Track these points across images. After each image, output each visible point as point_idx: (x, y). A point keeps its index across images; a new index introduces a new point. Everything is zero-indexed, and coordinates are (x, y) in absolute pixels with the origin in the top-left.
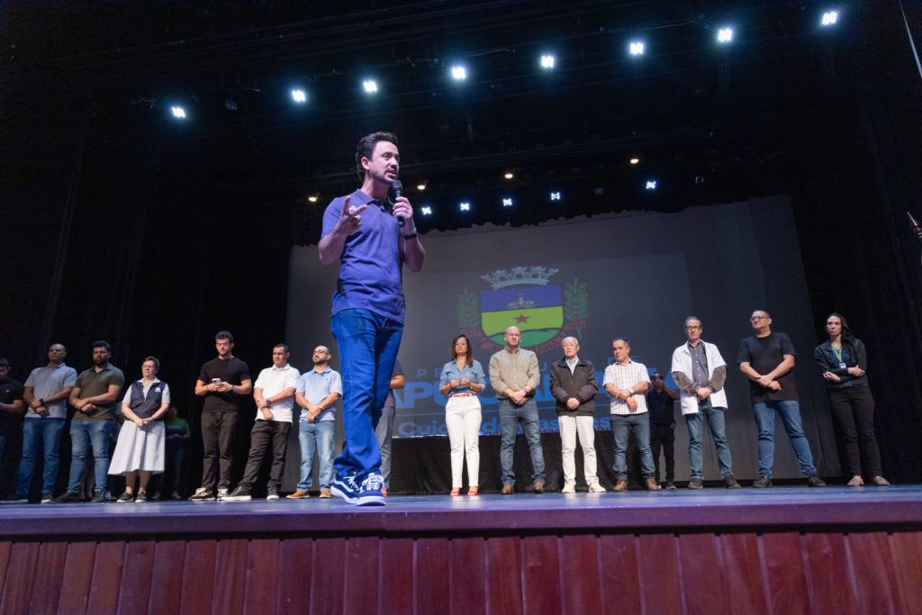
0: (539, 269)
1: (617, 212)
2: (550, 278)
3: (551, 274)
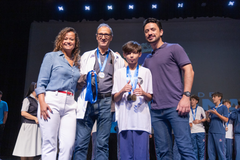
1: (209, 17)
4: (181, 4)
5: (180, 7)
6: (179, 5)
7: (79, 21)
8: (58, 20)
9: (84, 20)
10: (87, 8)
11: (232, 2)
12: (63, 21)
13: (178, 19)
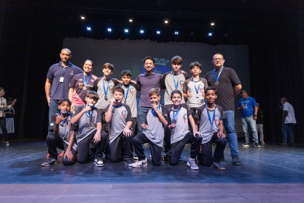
0: (163, 60)
1: (195, 42)
2: (167, 64)
3: (168, 62)
4: (177, 32)
5: (176, 34)
6: (176, 32)
7: (102, 39)
8: (86, 38)
9: (106, 39)
10: (109, 30)
11: (211, 33)
12: (90, 38)
13: (174, 43)
